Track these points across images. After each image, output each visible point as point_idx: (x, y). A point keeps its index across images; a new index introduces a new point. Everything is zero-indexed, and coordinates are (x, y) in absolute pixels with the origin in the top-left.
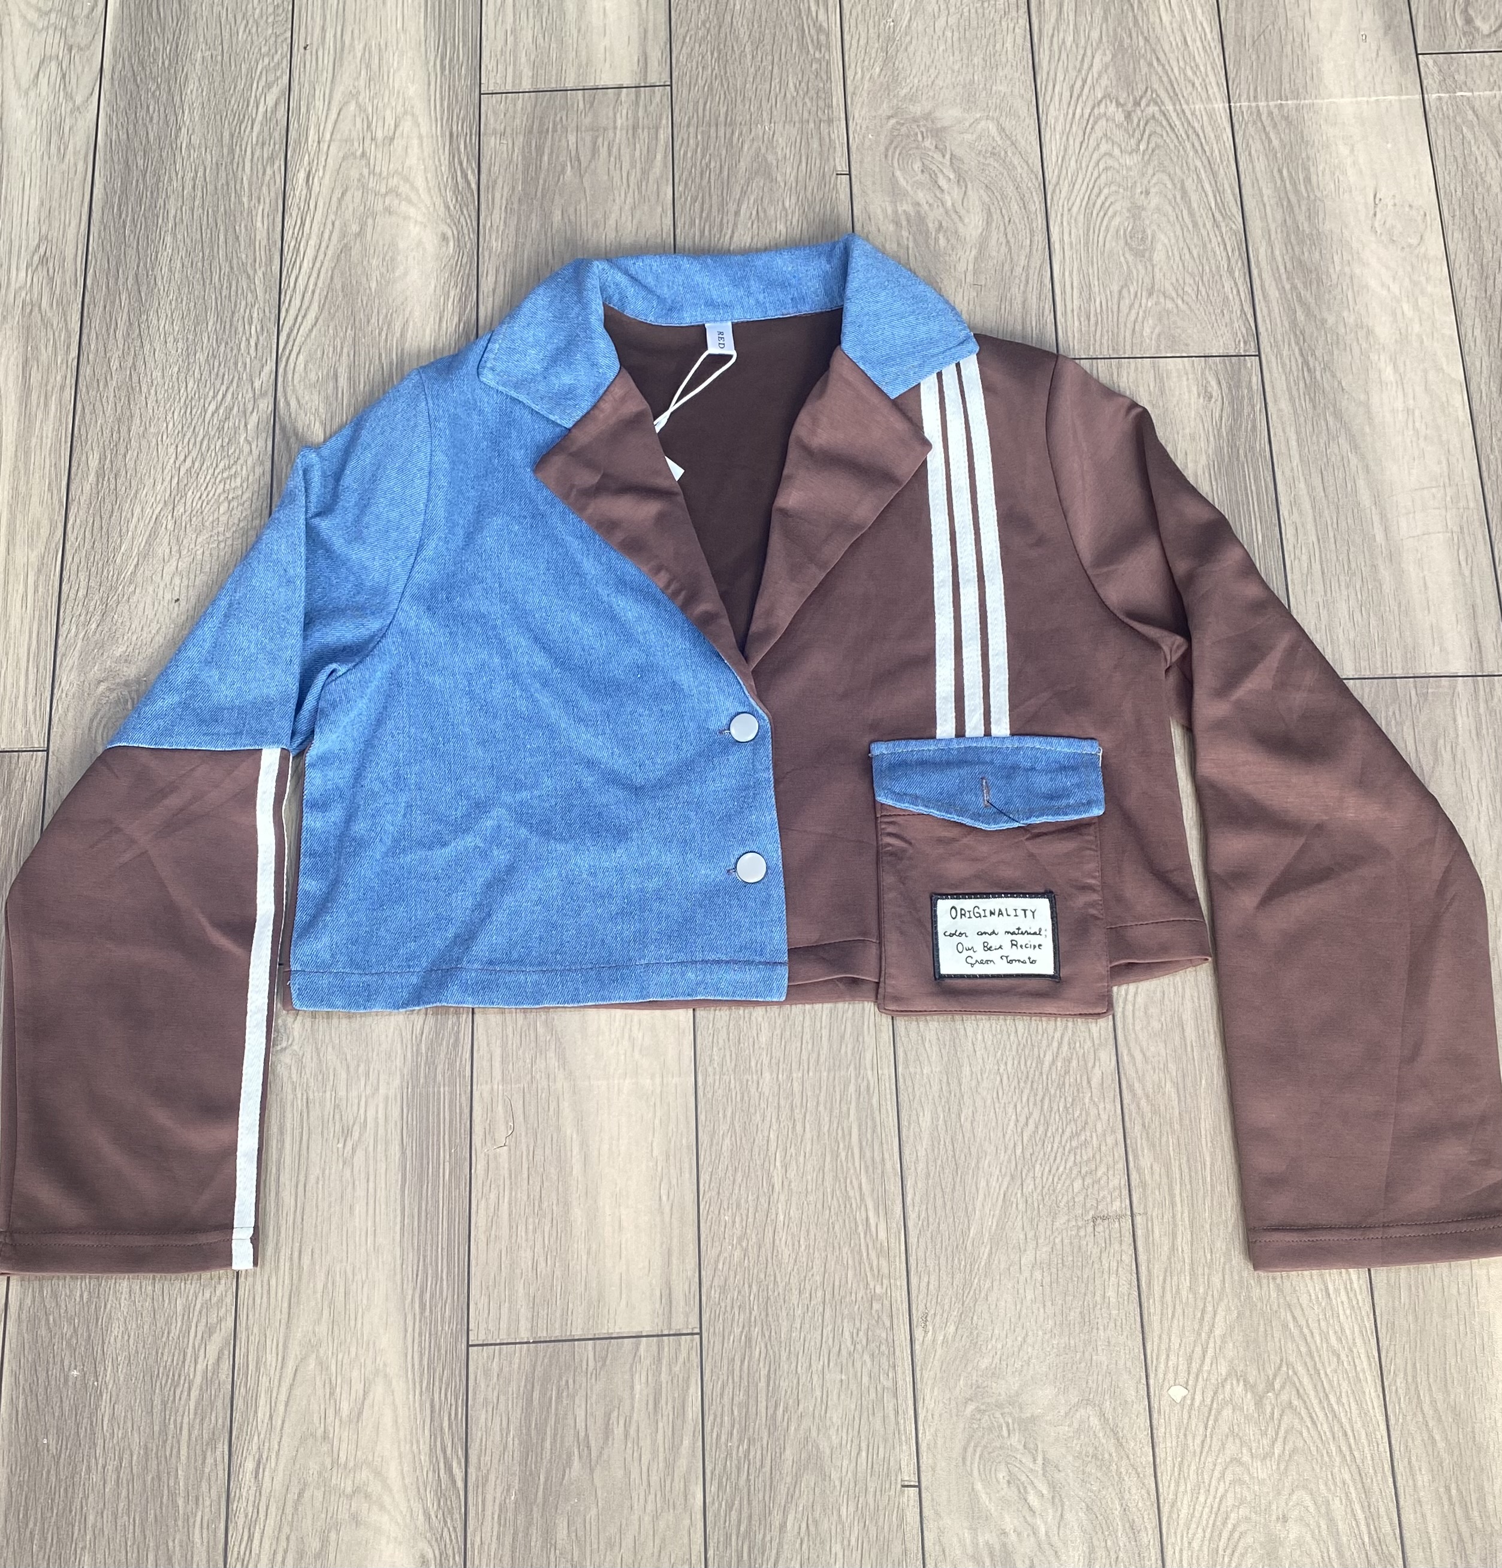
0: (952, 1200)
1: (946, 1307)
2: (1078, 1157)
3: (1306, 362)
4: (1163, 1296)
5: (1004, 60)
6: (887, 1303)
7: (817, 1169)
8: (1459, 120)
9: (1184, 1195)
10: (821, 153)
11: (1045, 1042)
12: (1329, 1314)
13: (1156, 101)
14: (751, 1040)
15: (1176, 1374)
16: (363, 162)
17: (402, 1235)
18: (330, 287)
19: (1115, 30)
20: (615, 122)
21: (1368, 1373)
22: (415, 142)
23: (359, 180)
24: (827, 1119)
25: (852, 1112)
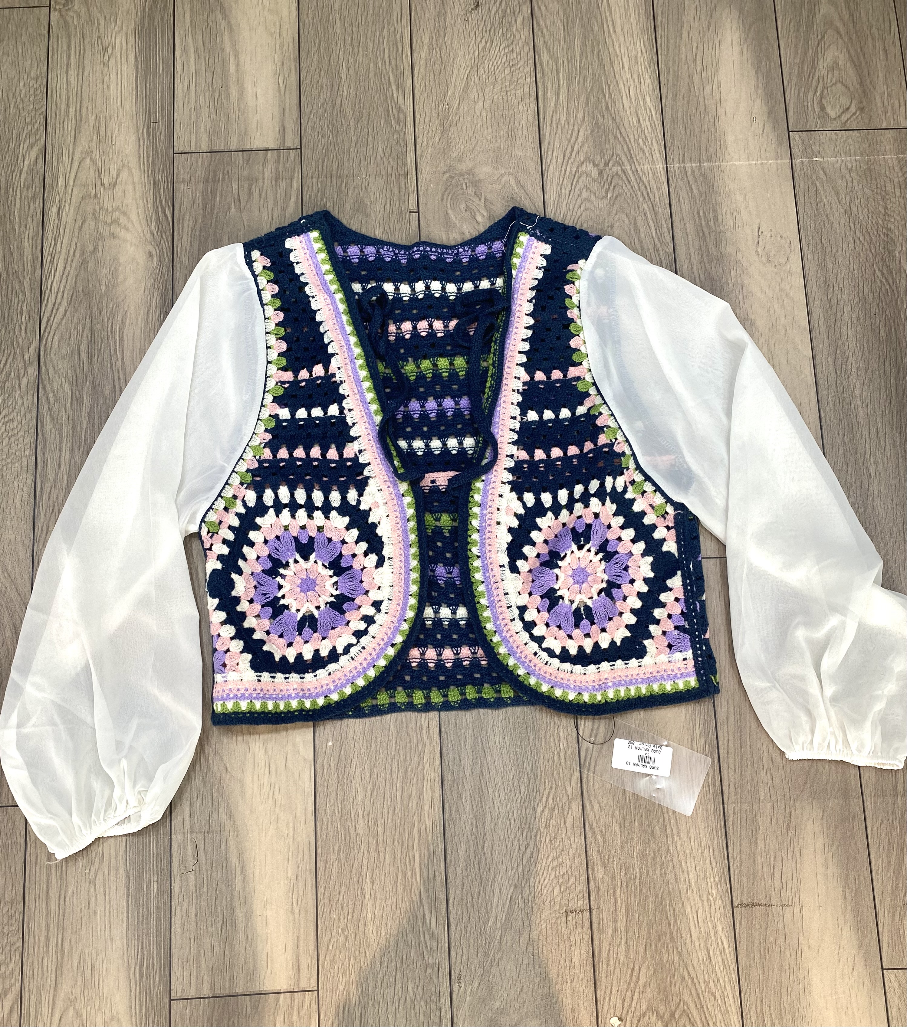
0: (478, 902)
1: (473, 971)
2: (557, 872)
4: (608, 961)
5: (520, 133)
6: (436, 969)
7: (392, 883)
8: (814, 178)
9: (623, 895)
10: (400, 199)
12: (710, 970)
13: (619, 163)
14: (351, 799)
15: (615, 1010)
17: (128, 929)
18: (74, 290)
19: (593, 113)
20: (264, 174)
21: (733, 1007)
22: (130, 187)
23: (93, 214)
24: (399, 851)
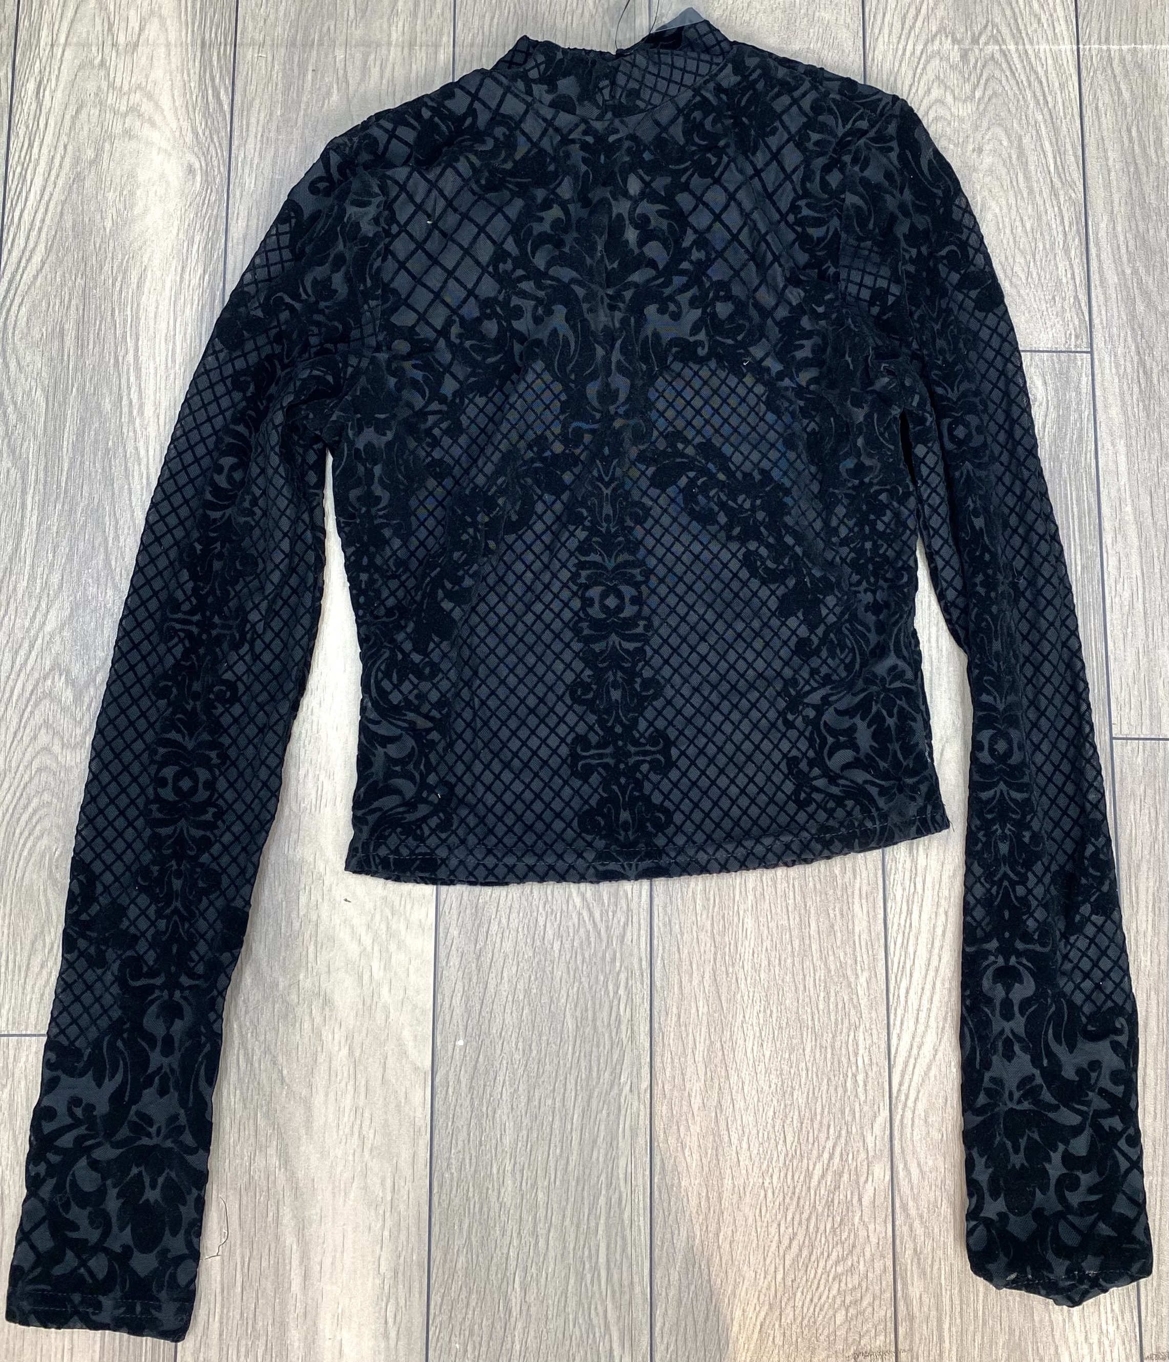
3: (1142, 363)
11: (815, 1152)
16: (102, 73)
25: (601, 1228)
